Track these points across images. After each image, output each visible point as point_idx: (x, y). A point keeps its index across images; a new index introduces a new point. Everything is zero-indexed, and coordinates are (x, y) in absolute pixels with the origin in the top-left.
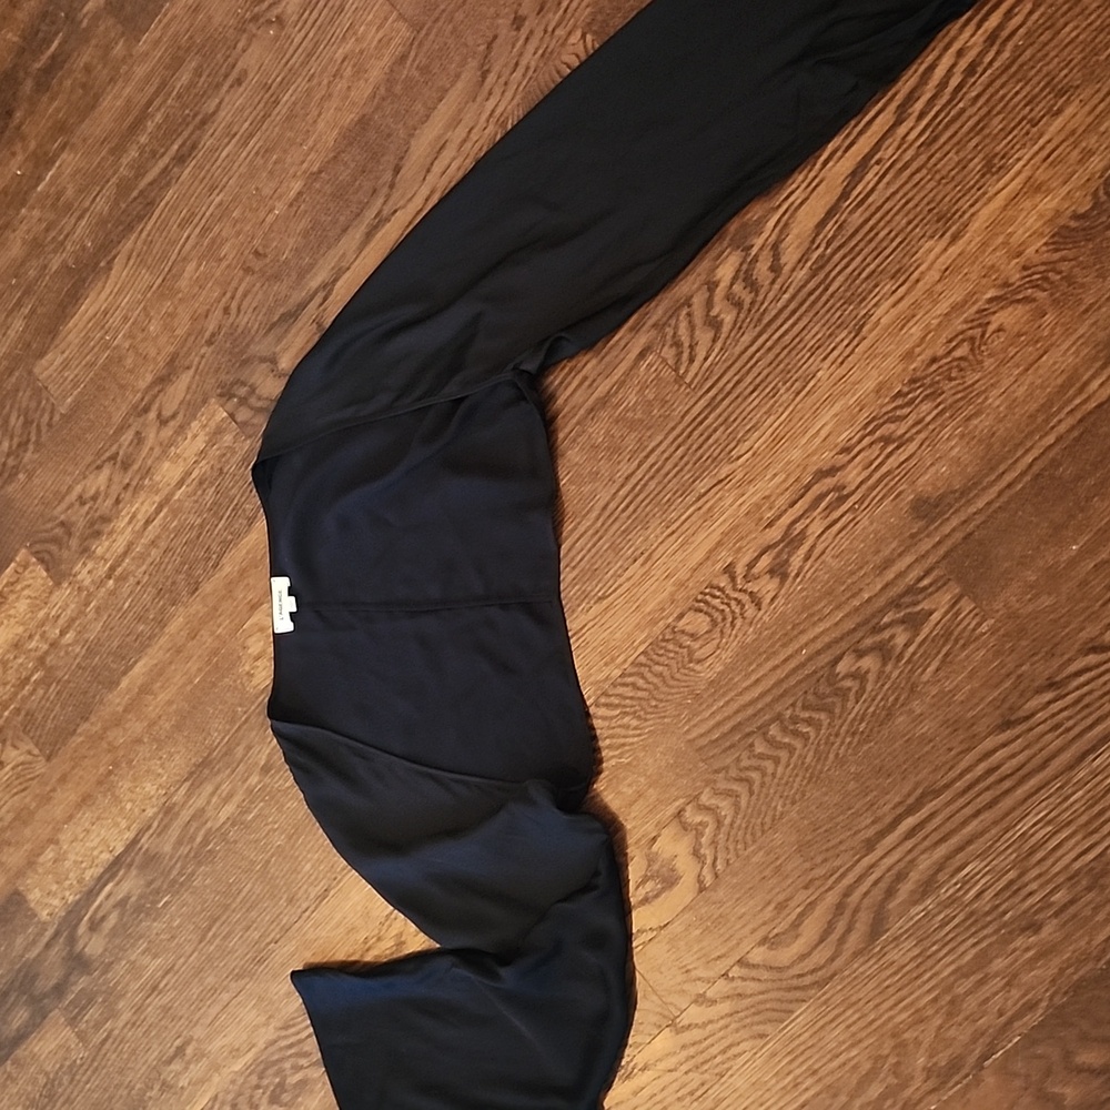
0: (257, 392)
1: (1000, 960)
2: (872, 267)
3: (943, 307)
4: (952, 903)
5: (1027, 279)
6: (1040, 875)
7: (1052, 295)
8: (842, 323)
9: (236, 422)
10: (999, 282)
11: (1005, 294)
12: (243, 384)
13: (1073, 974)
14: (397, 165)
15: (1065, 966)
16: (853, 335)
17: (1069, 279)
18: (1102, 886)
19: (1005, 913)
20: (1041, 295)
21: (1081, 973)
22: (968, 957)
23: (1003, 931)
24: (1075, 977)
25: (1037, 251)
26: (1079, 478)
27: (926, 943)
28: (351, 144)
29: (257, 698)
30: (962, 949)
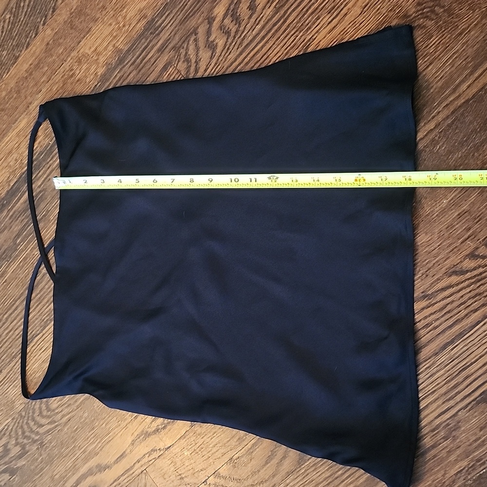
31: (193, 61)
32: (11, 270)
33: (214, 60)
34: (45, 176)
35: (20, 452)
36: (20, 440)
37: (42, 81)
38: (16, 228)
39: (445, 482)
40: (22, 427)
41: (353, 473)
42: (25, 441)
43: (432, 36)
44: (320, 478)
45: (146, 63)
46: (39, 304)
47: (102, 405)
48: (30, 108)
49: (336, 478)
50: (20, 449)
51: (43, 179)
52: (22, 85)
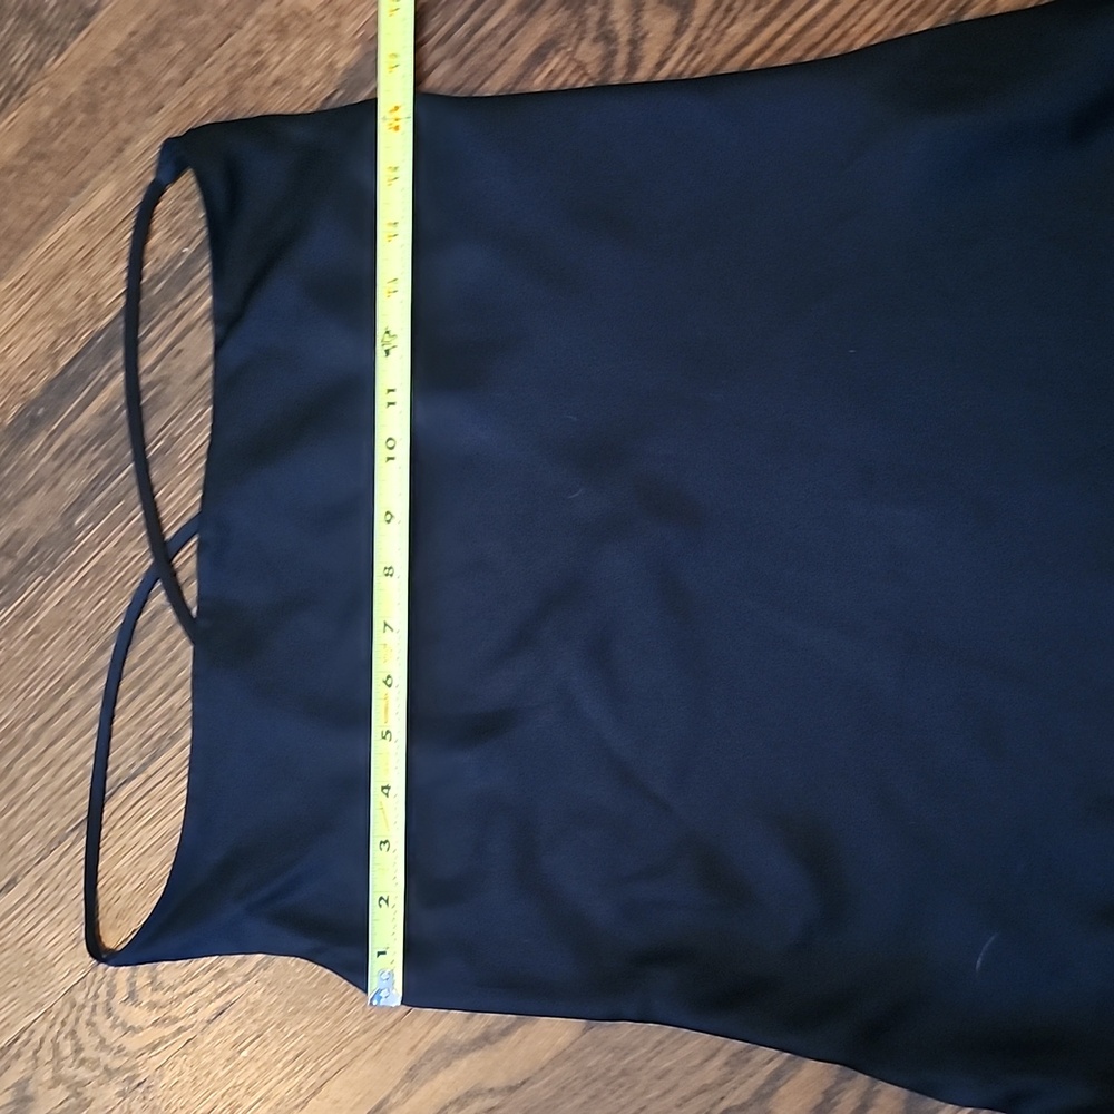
31: (624, 38)
32: (52, 601)
33: (686, 39)
34: (168, 341)
35: (65, 1105)
36: (67, 1071)
37: (166, 79)
38: (74, 482)
40: (73, 1032)
42: (83, 1073)
45: (482, 40)
46: (140, 692)
47: (322, 971)
48: (128, 152)
50: (67, 1094)
51: (160, 350)
52: (104, 89)
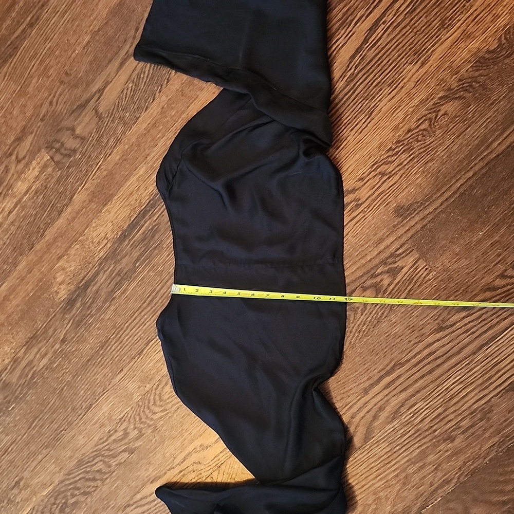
0: (65, 145)
1: (432, 456)
2: (379, 80)
3: (416, 101)
4: (408, 424)
5: (461, 86)
6: (455, 411)
7: (474, 95)
8: (362, 110)
9: (54, 162)
10: (446, 88)
11: (449, 94)
12: (58, 141)
13: (471, 465)
14: (137, 27)
15: (467, 461)
16: (367, 117)
17: (484, 86)
18: (488, 418)
19: (435, 431)
20: (468, 95)
21: (475, 465)
22: (415, 454)
23: (434, 441)
24: (472, 467)
25: (467, 71)
26: (484, 195)
27: (394, 445)
28: (114, 16)
29: (60, 304)
30: (412, 449)
32: (131, 288)
34: (160, 213)
35: (137, 435)
36: (138, 425)
37: (158, 137)
38: (136, 254)
39: (481, 454)
40: (139, 414)
41: (408, 449)
42: (142, 426)
43: (470, 105)
44: (382, 452)
46: (154, 315)
48: (148, 158)
49: (395, 452)
50: (138, 432)
51: (158, 215)
52: (142, 140)
